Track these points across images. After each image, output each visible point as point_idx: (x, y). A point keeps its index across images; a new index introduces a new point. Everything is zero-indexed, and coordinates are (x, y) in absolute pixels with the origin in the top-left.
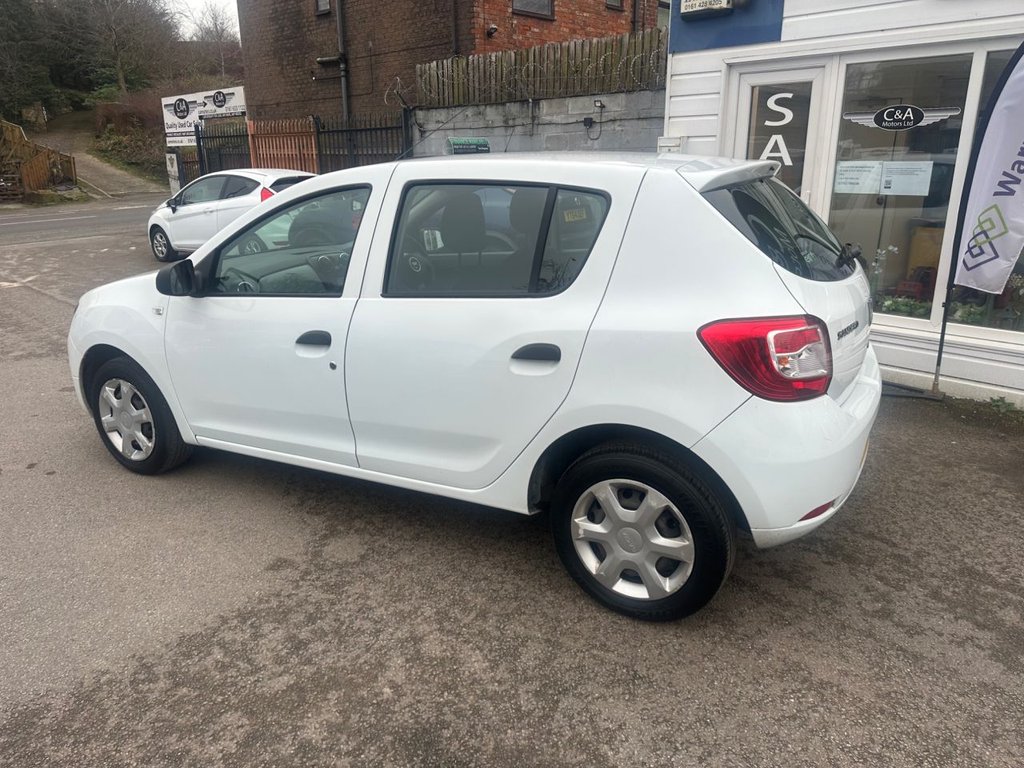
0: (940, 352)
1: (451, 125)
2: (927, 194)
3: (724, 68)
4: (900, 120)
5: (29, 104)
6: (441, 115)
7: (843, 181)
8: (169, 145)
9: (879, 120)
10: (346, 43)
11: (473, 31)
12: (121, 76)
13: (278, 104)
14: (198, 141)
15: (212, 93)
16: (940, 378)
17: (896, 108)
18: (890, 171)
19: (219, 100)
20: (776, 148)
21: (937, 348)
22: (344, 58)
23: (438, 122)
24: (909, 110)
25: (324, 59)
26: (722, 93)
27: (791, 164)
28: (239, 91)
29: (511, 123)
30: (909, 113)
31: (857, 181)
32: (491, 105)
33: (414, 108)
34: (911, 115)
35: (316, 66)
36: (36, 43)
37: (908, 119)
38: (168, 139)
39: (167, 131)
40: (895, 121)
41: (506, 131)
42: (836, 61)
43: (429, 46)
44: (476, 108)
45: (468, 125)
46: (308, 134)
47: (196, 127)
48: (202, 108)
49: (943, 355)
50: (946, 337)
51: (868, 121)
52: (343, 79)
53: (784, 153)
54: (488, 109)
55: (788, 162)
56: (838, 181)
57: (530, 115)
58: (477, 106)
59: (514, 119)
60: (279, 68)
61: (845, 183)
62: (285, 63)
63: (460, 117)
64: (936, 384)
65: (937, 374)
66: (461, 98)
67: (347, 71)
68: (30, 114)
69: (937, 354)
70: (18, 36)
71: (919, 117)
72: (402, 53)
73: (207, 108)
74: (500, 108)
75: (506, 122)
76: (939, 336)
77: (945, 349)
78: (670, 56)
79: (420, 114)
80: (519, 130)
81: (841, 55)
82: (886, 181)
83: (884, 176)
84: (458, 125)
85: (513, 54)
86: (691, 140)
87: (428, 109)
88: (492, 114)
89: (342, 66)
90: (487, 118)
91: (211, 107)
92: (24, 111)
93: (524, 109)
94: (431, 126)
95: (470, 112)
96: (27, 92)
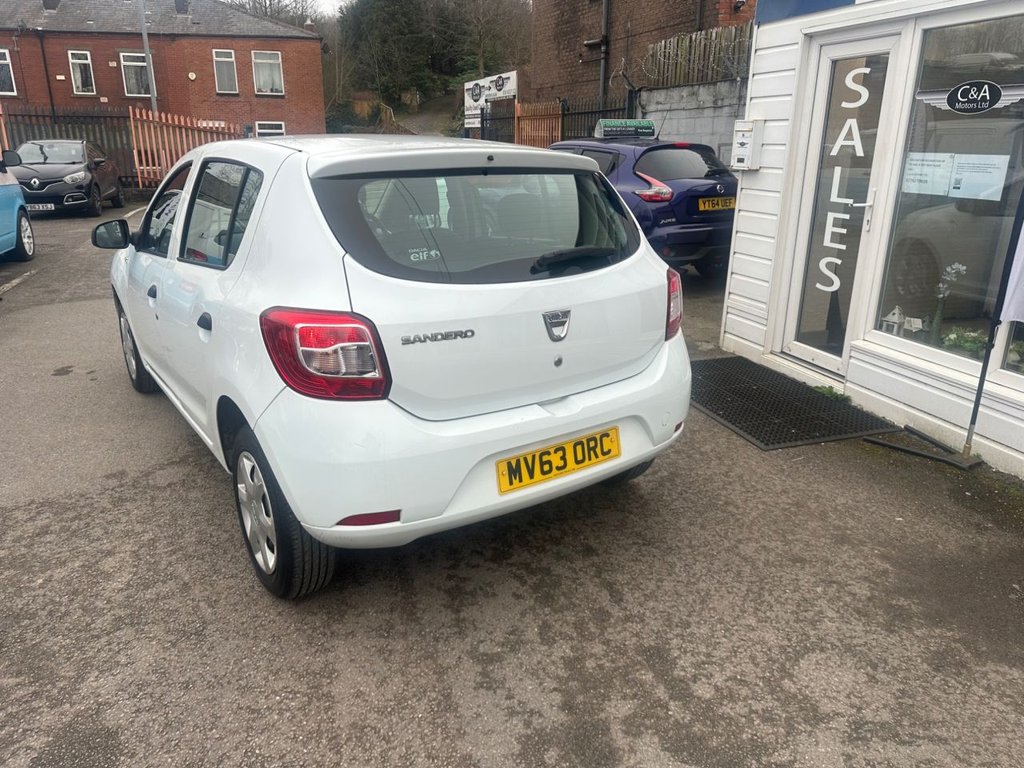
0: (977, 403)
1: (667, 107)
2: (999, 200)
3: (800, 38)
4: (975, 101)
5: (406, 89)
6: (660, 96)
7: (912, 177)
8: (466, 126)
9: (952, 100)
10: (609, 24)
11: (717, 6)
12: (481, 64)
13: (552, 88)
14: (482, 123)
15: (495, 78)
16: (974, 437)
17: (972, 85)
18: (961, 167)
19: (500, 86)
21: (974, 398)
22: (606, 41)
23: (658, 103)
24: (986, 86)
25: (590, 42)
26: (797, 69)
27: (862, 155)
28: (513, 75)
29: (720, 103)
30: (986, 92)
31: (925, 178)
32: (704, 84)
33: (640, 90)
34: (987, 94)
35: (584, 49)
36: (419, 35)
37: (984, 97)
38: (466, 121)
39: (466, 113)
40: (969, 101)
41: (715, 112)
42: (911, 24)
43: (678, 24)
44: (691, 88)
45: (682, 106)
46: (556, 116)
47: (482, 109)
48: (487, 92)
49: (980, 409)
50: (987, 386)
51: (940, 101)
52: (602, 61)
54: (701, 89)
56: (906, 177)
57: (737, 95)
58: (692, 86)
59: (722, 99)
60: (556, 52)
61: (913, 180)
62: (561, 47)
63: (676, 98)
66: (682, 78)
67: (607, 53)
68: (406, 98)
69: (972, 406)
70: (406, 31)
71: (996, 95)
72: (653, 33)
73: (491, 92)
74: (712, 87)
75: (715, 102)
77: (983, 401)
78: (756, 27)
79: (644, 95)
80: (726, 110)
81: (917, 17)
82: (956, 180)
83: (954, 174)
84: (674, 106)
85: (734, 30)
86: (768, 124)
87: (651, 90)
88: (705, 94)
89: (603, 48)
90: (700, 98)
91: (494, 90)
92: (403, 95)
93: (733, 89)
94: (652, 107)
95: (685, 92)
96: (407, 79)
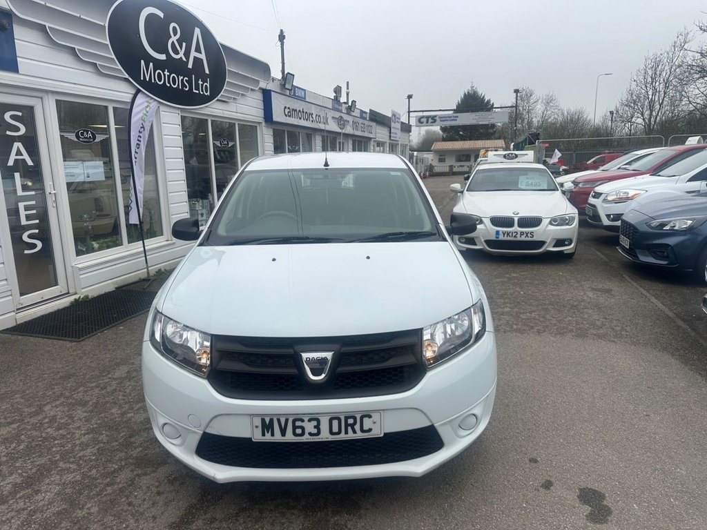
20: (19, 153)
24: (89, 132)
34: (91, 135)
37: (90, 137)
51: (73, 137)
53: (26, 156)
55: (30, 163)
64: (148, 273)
65: (147, 267)
71: (94, 136)
76: (142, 249)
